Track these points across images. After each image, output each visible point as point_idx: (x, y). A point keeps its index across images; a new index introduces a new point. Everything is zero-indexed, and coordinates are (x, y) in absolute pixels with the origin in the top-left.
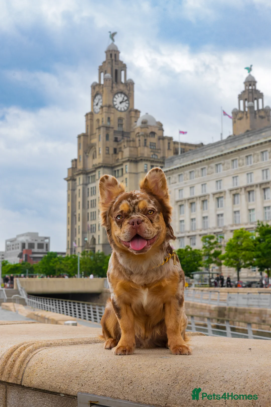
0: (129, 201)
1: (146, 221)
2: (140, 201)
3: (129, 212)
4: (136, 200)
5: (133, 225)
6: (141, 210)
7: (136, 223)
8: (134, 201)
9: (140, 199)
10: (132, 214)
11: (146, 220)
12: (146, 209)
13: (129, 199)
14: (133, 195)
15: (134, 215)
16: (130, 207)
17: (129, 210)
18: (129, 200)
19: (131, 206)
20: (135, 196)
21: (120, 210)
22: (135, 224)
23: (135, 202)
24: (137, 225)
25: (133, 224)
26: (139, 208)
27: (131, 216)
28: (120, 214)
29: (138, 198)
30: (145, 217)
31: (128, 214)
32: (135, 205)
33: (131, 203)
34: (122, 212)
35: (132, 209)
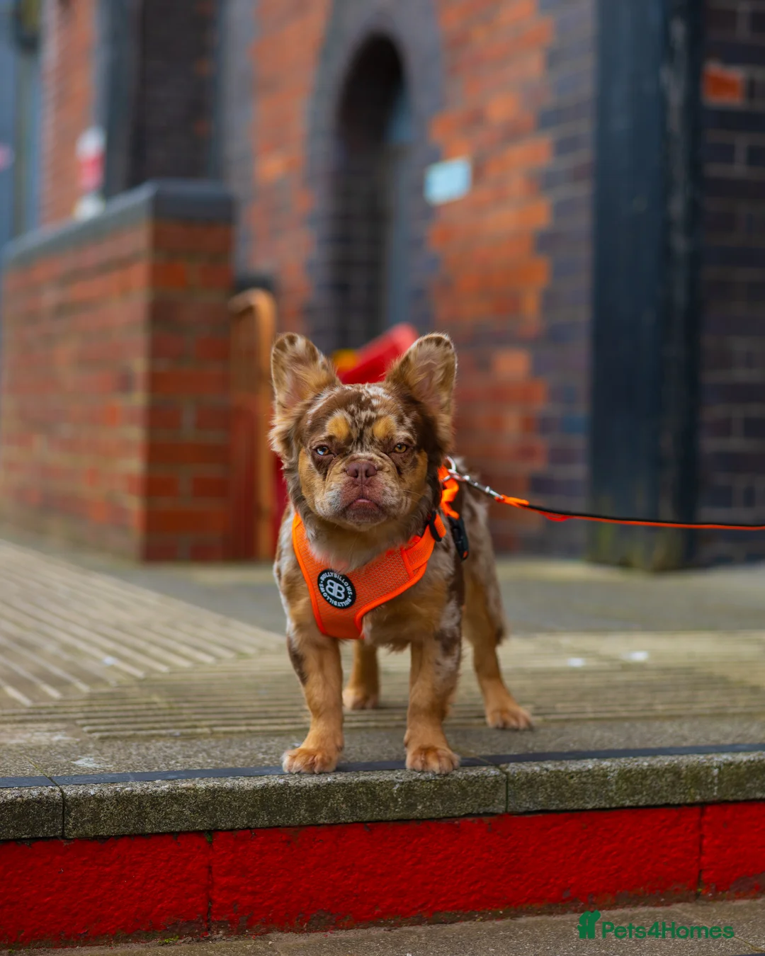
0: (352, 414)
1: (387, 469)
2: (379, 418)
3: (349, 440)
4: (369, 413)
5: (357, 477)
6: (376, 439)
7: (364, 475)
8: (364, 415)
9: (381, 412)
10: (355, 448)
11: (388, 465)
12: (392, 439)
13: (353, 407)
14: (363, 399)
15: (359, 450)
16: (352, 428)
17: (350, 435)
18: (354, 411)
19: (356, 426)
20: (369, 401)
21: (326, 434)
22: (360, 475)
23: (366, 417)
24: (364, 478)
25: (356, 475)
26: (373, 435)
27: (351, 452)
28: (325, 443)
29: (373, 409)
30: (386, 460)
31: (345, 446)
32: (364, 424)
33: (357, 417)
34: (330, 438)
35: (355, 435)
